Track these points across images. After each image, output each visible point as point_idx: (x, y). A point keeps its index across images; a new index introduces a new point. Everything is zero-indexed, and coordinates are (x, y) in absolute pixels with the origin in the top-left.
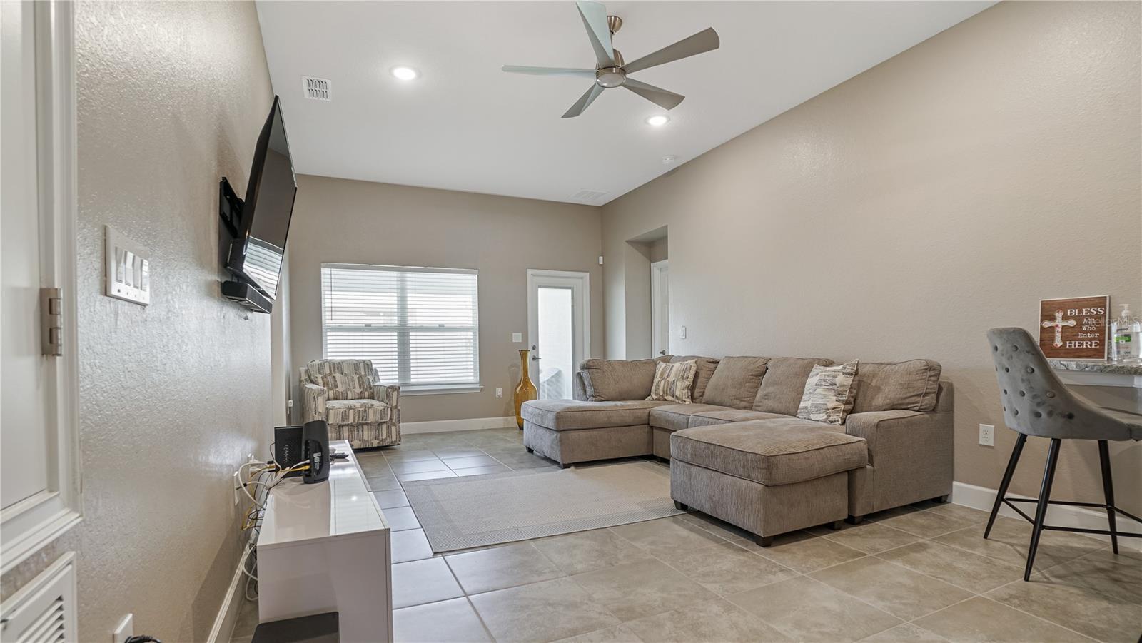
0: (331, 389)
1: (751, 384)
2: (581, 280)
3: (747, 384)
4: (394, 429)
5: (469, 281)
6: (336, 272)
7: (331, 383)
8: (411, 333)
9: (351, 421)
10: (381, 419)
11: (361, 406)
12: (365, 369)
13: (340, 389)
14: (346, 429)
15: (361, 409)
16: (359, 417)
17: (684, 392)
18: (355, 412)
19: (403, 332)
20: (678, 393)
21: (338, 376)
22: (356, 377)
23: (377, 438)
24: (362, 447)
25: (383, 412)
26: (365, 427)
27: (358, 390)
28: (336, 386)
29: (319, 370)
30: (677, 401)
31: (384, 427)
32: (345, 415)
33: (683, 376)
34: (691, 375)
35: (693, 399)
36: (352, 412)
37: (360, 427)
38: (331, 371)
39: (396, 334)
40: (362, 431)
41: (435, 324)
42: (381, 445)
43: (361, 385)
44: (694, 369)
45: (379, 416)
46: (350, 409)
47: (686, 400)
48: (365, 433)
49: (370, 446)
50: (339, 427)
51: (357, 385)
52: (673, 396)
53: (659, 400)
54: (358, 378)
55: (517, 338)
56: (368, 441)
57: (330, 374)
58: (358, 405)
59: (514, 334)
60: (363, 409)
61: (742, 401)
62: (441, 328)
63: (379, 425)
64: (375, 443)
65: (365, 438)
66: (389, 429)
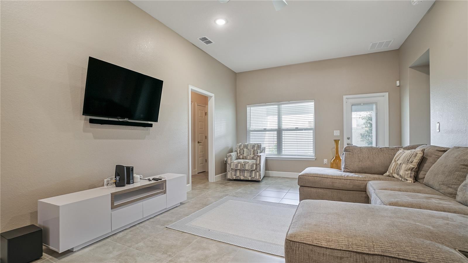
0: (241, 155)
1: (461, 173)
2: (383, 97)
3: (457, 173)
4: (258, 173)
5: (311, 105)
6: (253, 108)
7: (242, 152)
8: (283, 132)
9: (239, 168)
10: (251, 169)
11: (244, 162)
12: (257, 147)
13: (245, 155)
14: (238, 171)
15: (243, 164)
16: (242, 167)
17: (407, 172)
18: (241, 165)
19: (279, 131)
20: (401, 173)
21: (245, 150)
22: (252, 150)
23: (250, 176)
24: (244, 179)
25: (252, 166)
26: (246, 171)
27: (252, 156)
28: (244, 154)
29: (239, 147)
30: (400, 179)
31: (254, 172)
32: (237, 165)
33: (409, 161)
34: (416, 160)
35: (416, 179)
36: (239, 164)
37: (244, 171)
38: (243, 148)
39: (276, 132)
40: (245, 173)
41: (294, 127)
42: (252, 180)
43: (254, 154)
44: (420, 155)
45: (250, 167)
46: (239, 163)
47: (407, 179)
48: (246, 174)
49: (248, 179)
50: (236, 170)
51: (252, 154)
52: (398, 175)
53: (390, 176)
54: (253, 151)
55: (337, 133)
56: (246, 177)
57: (243, 149)
58: (242, 162)
59: (335, 131)
60: (244, 164)
61: (449, 187)
62: (297, 129)
63: (251, 171)
64: (250, 179)
65: (246, 176)
66: (255, 173)
